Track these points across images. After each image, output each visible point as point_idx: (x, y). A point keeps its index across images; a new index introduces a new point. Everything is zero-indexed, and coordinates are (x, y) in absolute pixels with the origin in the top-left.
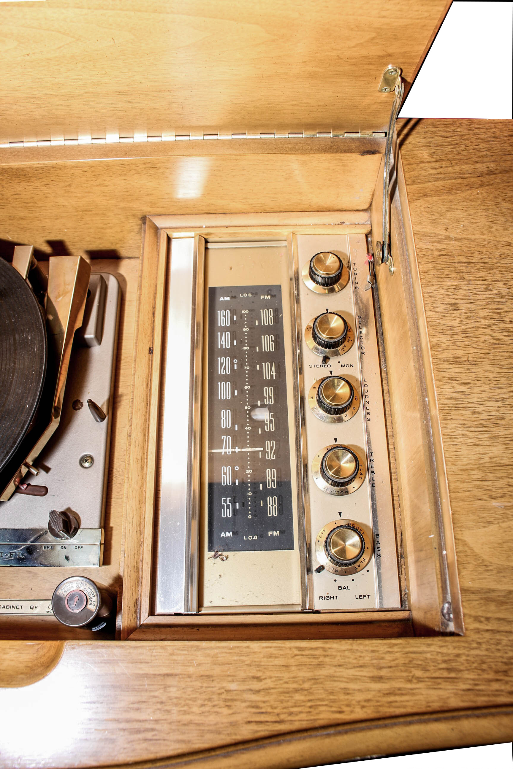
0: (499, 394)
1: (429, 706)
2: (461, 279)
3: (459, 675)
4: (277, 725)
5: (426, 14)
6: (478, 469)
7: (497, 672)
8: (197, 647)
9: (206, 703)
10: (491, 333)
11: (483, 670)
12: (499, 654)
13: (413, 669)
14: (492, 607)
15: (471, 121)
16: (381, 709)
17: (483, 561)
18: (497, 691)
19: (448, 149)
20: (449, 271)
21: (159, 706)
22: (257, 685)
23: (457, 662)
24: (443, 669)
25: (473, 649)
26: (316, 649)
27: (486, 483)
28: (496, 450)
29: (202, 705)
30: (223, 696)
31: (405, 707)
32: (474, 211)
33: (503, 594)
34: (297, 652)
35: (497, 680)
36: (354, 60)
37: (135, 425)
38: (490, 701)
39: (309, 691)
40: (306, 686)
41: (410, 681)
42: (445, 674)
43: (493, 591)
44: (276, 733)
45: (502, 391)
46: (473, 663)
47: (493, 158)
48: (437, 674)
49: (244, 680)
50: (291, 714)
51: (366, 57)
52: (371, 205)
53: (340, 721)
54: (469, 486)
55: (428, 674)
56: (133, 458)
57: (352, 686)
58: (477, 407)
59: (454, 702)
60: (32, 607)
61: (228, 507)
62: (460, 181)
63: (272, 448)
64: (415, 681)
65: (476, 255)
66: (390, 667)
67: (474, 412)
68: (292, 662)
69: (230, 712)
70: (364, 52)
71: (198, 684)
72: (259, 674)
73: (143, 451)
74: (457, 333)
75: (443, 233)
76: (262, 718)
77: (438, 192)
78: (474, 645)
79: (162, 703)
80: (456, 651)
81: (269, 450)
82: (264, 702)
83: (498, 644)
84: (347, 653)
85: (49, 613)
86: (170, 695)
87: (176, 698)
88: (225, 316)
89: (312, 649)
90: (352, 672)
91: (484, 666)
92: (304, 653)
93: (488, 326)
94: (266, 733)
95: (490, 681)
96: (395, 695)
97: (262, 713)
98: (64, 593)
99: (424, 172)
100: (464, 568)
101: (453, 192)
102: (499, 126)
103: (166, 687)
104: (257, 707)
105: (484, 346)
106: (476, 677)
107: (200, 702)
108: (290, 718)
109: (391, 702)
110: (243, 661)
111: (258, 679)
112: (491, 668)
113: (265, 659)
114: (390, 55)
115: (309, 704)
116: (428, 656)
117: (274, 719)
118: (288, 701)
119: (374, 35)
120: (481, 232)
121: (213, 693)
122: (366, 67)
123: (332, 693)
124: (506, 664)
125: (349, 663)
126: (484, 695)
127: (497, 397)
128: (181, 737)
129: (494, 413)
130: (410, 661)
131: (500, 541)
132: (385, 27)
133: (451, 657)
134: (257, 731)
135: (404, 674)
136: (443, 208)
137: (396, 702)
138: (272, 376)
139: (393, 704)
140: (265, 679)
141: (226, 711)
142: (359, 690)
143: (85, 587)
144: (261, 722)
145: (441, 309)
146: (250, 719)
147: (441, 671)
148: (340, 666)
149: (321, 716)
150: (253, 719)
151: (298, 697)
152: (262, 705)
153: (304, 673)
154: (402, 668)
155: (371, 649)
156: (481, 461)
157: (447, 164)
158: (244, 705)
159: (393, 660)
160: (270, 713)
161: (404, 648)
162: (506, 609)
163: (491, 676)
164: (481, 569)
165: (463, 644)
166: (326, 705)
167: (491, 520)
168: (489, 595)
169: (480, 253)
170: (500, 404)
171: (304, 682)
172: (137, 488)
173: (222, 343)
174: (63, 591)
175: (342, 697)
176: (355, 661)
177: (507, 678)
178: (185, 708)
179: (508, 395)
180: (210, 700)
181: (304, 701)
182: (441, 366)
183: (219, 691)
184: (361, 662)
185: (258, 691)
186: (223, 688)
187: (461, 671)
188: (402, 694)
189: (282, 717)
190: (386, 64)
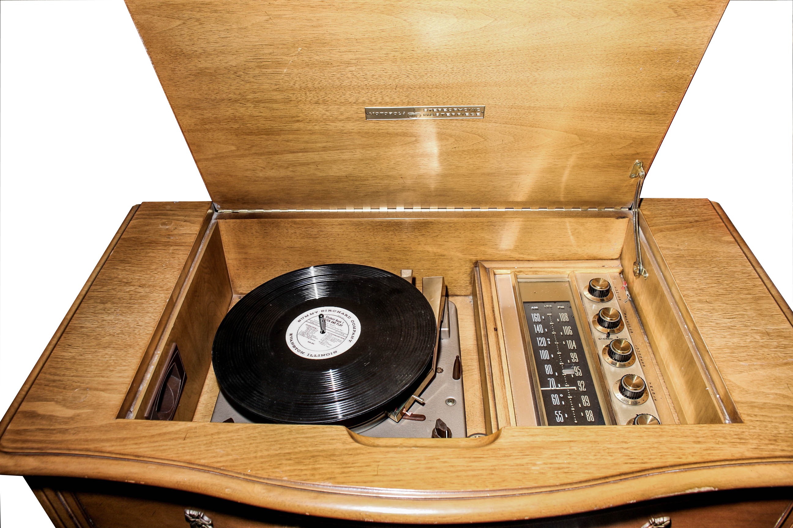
0: (729, 316)
1: (734, 456)
2: (692, 267)
3: (747, 441)
4: (643, 464)
5: (658, 130)
6: (727, 348)
7: (770, 440)
8: (585, 428)
9: (597, 454)
10: (717, 290)
11: (761, 439)
12: (768, 432)
13: (717, 438)
14: (757, 410)
15: (679, 200)
16: (704, 457)
17: (743, 389)
18: (773, 449)
19: (669, 211)
20: (684, 263)
21: (569, 456)
22: (625, 446)
23: (743, 435)
24: (736, 438)
25: (751, 429)
26: (656, 428)
27: (734, 354)
28: (735, 340)
29: (595, 455)
30: (607, 451)
31: (718, 456)
32: (691, 238)
33: (761, 404)
34: (645, 430)
35: (771, 444)
36: (619, 157)
38: (770, 454)
39: (657, 448)
40: (656, 445)
41: (718, 444)
42: (738, 441)
43: (754, 402)
44: (644, 469)
45: (731, 314)
46: (754, 435)
47: (696, 215)
48: (733, 441)
49: (617, 443)
50: (650, 459)
51: (626, 155)
52: (621, 255)
53: (681, 463)
54: (725, 355)
55: (726, 441)
57: (682, 446)
58: (718, 321)
59: (748, 454)
61: (560, 416)
62: (680, 225)
63: (582, 385)
64: (721, 444)
65: (698, 256)
66: (704, 437)
67: (717, 324)
68: (643, 434)
69: (613, 458)
70: (625, 152)
71: (589, 445)
72: (625, 440)
74: (697, 290)
75: (677, 247)
76: (633, 461)
77: (668, 229)
78: (751, 427)
79: (570, 454)
80: (741, 430)
81: (581, 386)
82: (632, 454)
83: (766, 427)
84: (675, 430)
86: (574, 451)
87: (578, 452)
88: (536, 317)
89: (653, 428)
90: (681, 439)
91: (761, 437)
92: (649, 430)
93: (714, 287)
94: (638, 469)
95: (767, 444)
96: (711, 450)
97: (633, 459)
99: (658, 221)
100: (733, 392)
101: (677, 230)
102: (696, 201)
103: (570, 447)
104: (629, 456)
105: (714, 295)
106: (758, 442)
107: (593, 454)
108: (650, 461)
109: (709, 454)
110: (615, 434)
111: (626, 442)
112: (765, 438)
113: (627, 433)
114: (638, 154)
115: (660, 454)
116: (725, 432)
117: (640, 461)
118: (646, 453)
119: (631, 141)
120: (698, 247)
121: (600, 449)
122: (625, 161)
123: (672, 449)
124: (774, 436)
125: (678, 435)
126: (766, 451)
127: (728, 317)
128: (586, 471)
129: (729, 324)
130: (715, 434)
131: (751, 380)
132: (638, 137)
133: (739, 433)
134: (632, 468)
135: (714, 440)
136: (673, 236)
137: (712, 453)
138: (574, 347)
139: (711, 455)
140: (630, 442)
141: (610, 458)
142: (688, 448)
144: (633, 463)
145: (684, 280)
146: (626, 462)
147: (735, 439)
148: (672, 436)
149: (669, 460)
150: (628, 462)
151: (652, 451)
152: (631, 455)
153: (652, 440)
154: (711, 437)
155: (689, 428)
156: (728, 345)
157: (671, 217)
158: (620, 455)
159: (705, 434)
160: (637, 459)
161: (709, 428)
162: (765, 411)
163: (767, 442)
164: (743, 393)
165: (744, 427)
166: (670, 455)
167: (742, 370)
168: (753, 404)
169: (700, 255)
170: (731, 320)
171: (653, 444)
175: (679, 451)
176: (681, 434)
177: (777, 443)
178: (585, 457)
179: (735, 316)
180: (599, 453)
181: (656, 453)
182: (691, 304)
183: (604, 449)
184: (685, 435)
185: (627, 448)
186: (605, 447)
187: (747, 439)
188: (715, 450)
189: (646, 460)
190: (635, 159)
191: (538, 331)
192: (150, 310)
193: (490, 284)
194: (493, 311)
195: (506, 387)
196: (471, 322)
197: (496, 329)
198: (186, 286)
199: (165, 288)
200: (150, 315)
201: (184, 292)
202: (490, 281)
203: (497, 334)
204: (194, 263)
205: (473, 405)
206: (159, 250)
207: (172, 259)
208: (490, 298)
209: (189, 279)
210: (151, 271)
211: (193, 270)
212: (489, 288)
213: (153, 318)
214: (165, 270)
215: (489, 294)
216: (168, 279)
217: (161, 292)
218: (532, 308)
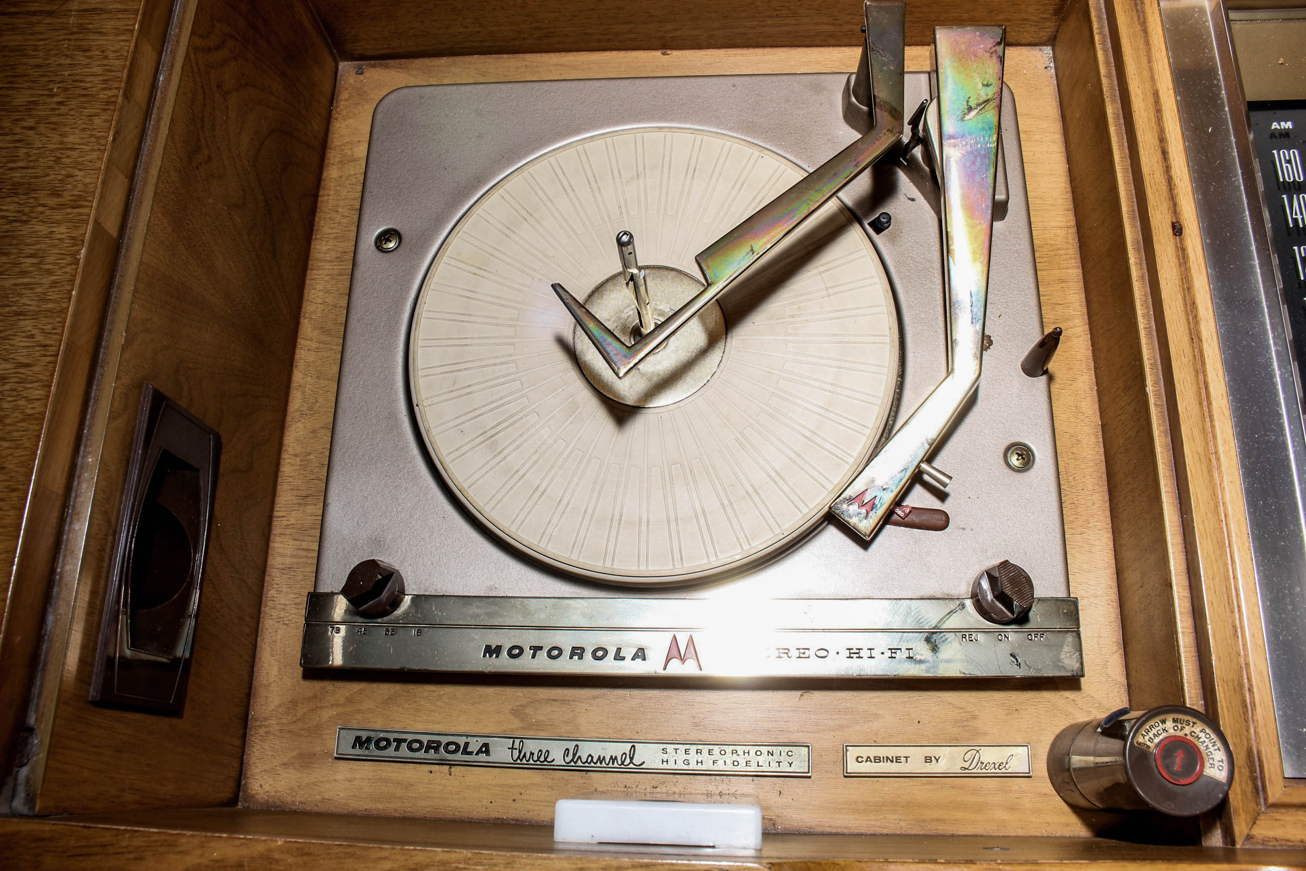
37: (1181, 382)
56: (1192, 452)
60: (928, 759)
73: (1206, 439)
85: (967, 771)
88: (1289, 162)
98: (1149, 743)
143: (1193, 729)
172: (1210, 515)
173: (1294, 216)
174: (1147, 738)
191: (1295, 221)
192: (28, 301)
193: (1147, 43)
194: (1165, 153)
195: (1223, 469)
196: (1054, 142)
197: (1177, 229)
198: (151, 154)
199: (67, 197)
200: (27, 324)
201: (145, 181)
202: (1145, 31)
203: (1183, 250)
204: (169, 47)
205: (1074, 450)
206: (34, 19)
207: (81, 58)
208: (1151, 100)
209: (159, 119)
210: (15, 116)
211: (168, 79)
212: (1144, 60)
213: (39, 338)
214: (63, 109)
215: (1148, 85)
216: (74, 154)
217: (58, 217)
218: (1275, 125)
